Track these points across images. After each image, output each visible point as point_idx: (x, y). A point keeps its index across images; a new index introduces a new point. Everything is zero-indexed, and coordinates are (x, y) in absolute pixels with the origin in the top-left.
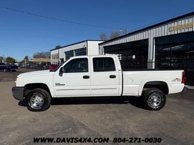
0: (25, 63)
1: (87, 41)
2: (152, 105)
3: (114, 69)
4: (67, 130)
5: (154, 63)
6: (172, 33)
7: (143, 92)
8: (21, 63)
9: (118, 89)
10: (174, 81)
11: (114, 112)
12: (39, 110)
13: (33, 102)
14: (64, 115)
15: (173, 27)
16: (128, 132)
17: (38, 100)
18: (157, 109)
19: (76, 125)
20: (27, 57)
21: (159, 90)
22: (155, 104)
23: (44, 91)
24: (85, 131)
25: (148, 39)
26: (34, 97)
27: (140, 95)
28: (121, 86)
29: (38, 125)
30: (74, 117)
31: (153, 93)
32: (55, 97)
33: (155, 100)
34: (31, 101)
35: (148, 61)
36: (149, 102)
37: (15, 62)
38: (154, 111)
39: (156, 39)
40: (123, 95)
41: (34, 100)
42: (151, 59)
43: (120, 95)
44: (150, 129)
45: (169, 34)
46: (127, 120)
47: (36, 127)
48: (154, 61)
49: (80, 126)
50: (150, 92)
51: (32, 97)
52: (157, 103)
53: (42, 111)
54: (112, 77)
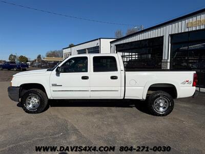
0: (37, 62)
1: (100, 39)
2: (158, 110)
3: (116, 69)
4: (57, 136)
5: (169, 64)
6: (190, 30)
7: (148, 96)
8: (33, 62)
9: (120, 91)
10: (184, 83)
11: (114, 117)
12: (34, 113)
13: (29, 104)
14: (59, 118)
15: (192, 23)
16: (123, 140)
17: (34, 101)
18: (163, 115)
19: (69, 130)
20: (40, 55)
21: (166, 94)
22: (161, 109)
23: (40, 91)
24: (76, 137)
25: (163, 37)
26: (30, 98)
27: (145, 98)
28: (124, 88)
29: (28, 129)
30: (70, 121)
31: (159, 96)
32: (52, 98)
33: (161, 105)
34: (27, 102)
35: (163, 61)
36: (154, 106)
37: (27, 61)
38: (159, 117)
39: (172, 36)
40: (125, 98)
41: (29, 101)
42: (166, 58)
43: (122, 98)
44: (149, 137)
45: (187, 30)
46: (126, 126)
47: (26, 130)
48: (169, 61)
49: (72, 131)
50: (156, 95)
51: (28, 98)
52: (164, 108)
53: (38, 113)
54: (113, 78)
